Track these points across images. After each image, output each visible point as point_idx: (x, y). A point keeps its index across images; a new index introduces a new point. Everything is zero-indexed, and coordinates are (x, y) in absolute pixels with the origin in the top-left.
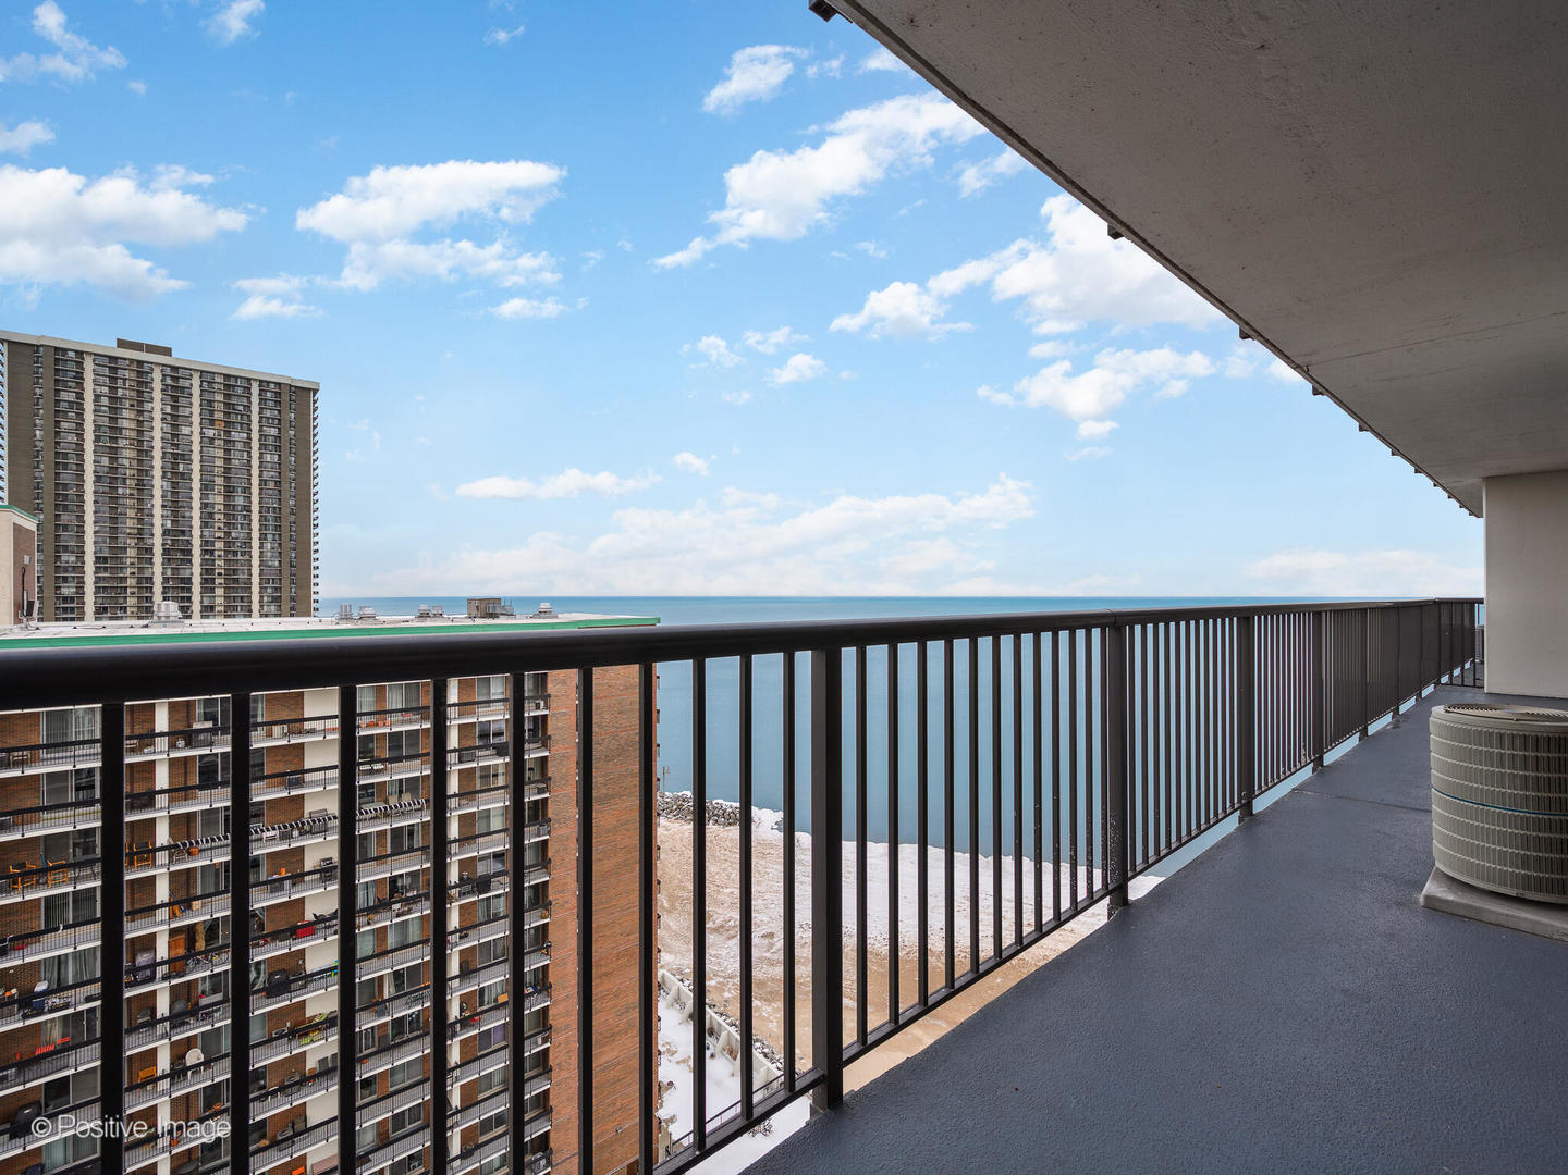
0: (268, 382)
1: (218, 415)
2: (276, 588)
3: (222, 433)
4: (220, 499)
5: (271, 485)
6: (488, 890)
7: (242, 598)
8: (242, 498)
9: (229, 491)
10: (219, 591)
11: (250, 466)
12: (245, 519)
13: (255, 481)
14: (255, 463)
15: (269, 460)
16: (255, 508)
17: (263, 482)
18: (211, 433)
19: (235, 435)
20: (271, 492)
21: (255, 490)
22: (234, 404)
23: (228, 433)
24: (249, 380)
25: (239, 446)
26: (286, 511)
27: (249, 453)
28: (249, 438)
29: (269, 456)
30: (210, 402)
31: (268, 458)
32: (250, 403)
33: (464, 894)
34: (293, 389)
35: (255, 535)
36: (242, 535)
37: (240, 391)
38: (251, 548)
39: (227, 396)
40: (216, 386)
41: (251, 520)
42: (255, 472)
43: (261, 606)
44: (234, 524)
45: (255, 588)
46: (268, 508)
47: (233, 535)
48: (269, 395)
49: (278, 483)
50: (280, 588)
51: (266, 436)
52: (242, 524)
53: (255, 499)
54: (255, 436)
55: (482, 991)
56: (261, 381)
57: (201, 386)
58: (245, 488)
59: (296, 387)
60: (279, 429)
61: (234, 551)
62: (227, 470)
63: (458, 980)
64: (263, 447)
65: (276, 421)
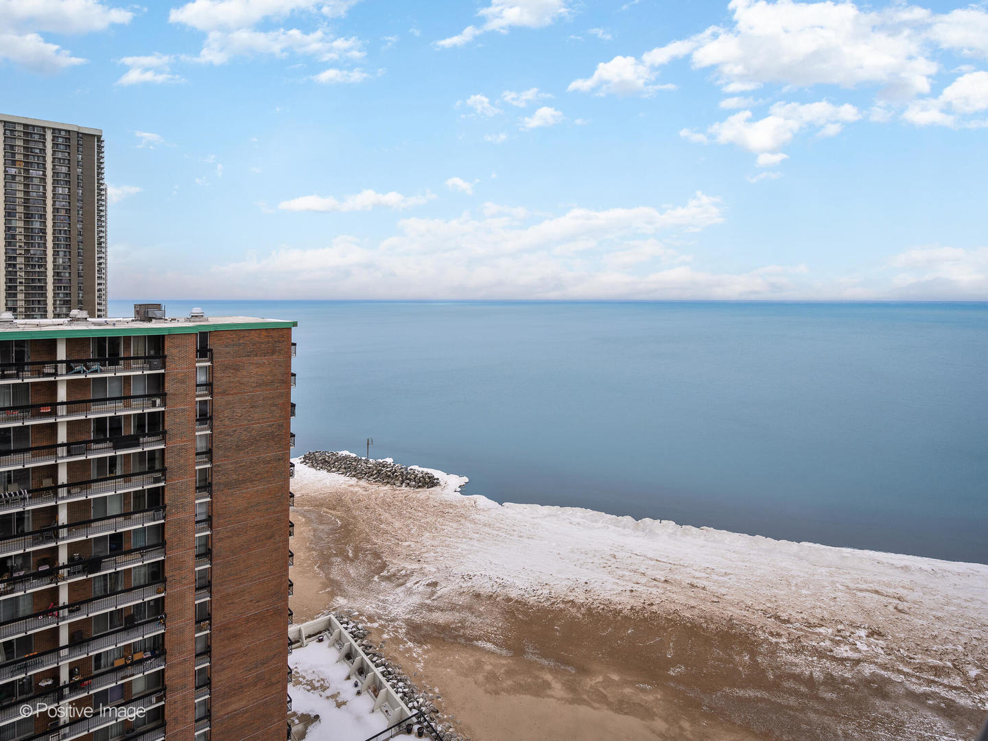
0: (60, 130)
1: (18, 157)
2: (67, 294)
3: (22, 171)
4: (21, 224)
5: (63, 212)
6: (99, 570)
7: (39, 301)
8: (39, 223)
9: (28, 217)
10: (21, 296)
11: (46, 197)
12: (41, 240)
13: (49, 209)
14: (49, 195)
15: (60, 192)
16: (49, 231)
17: (56, 210)
18: (13, 171)
19: (33, 173)
20: (62, 218)
21: (49, 216)
22: (32, 148)
23: (27, 171)
24: (44, 128)
25: (36, 181)
26: (74, 233)
27: (44, 187)
28: (44, 175)
29: (60, 189)
30: (12, 147)
31: (60, 191)
32: (45, 147)
33: (74, 573)
34: (80, 135)
35: (50, 252)
36: (39, 252)
37: (37, 137)
38: (46, 262)
39: (26, 141)
40: (16, 133)
41: (46, 240)
42: (49, 202)
43: (55, 308)
44: (32, 243)
45: (50, 294)
46: (60, 230)
47: (32, 252)
48: (60, 140)
49: (68, 211)
50: (70, 293)
51: (58, 173)
52: (39, 243)
53: (49, 223)
54: (49, 173)
55: (98, 657)
56: (54, 129)
57: (5, 134)
58: (41, 215)
59: (82, 133)
60: (69, 167)
61: (32, 265)
62: (26, 201)
63: (67, 650)
64: (55, 182)
65: (67, 162)
